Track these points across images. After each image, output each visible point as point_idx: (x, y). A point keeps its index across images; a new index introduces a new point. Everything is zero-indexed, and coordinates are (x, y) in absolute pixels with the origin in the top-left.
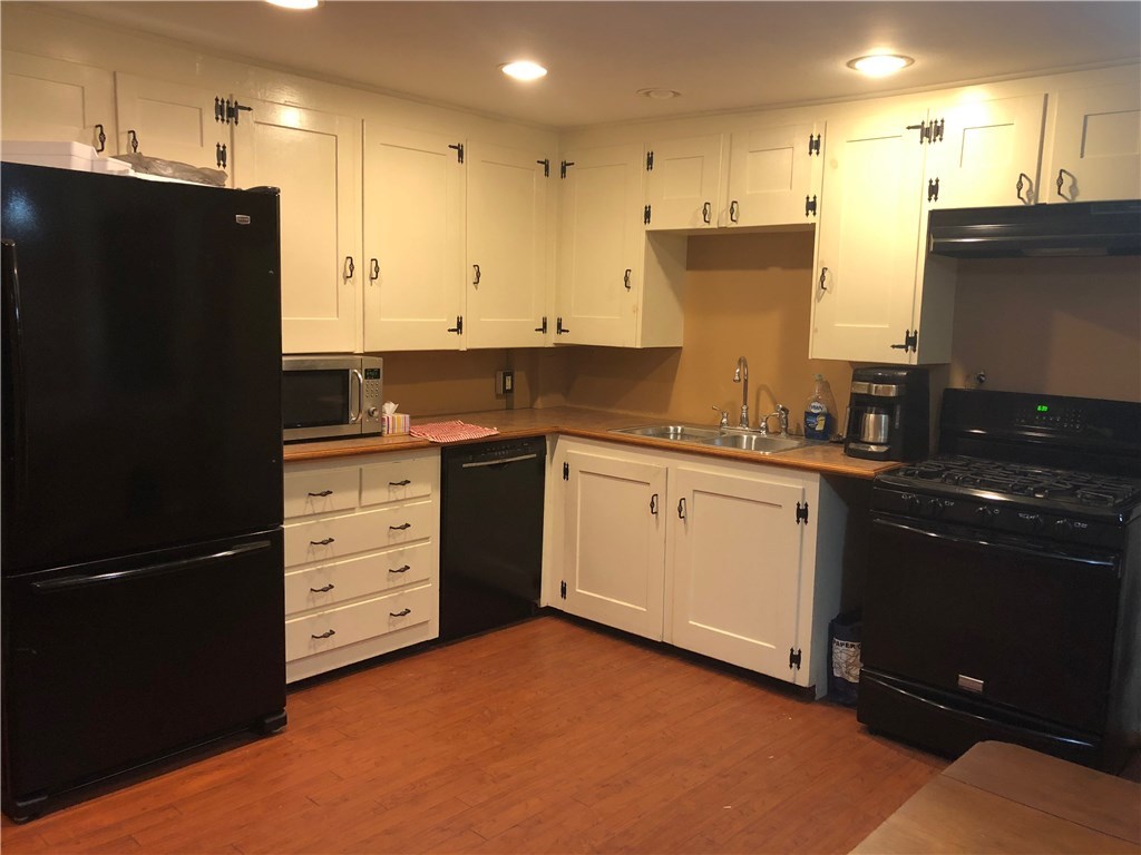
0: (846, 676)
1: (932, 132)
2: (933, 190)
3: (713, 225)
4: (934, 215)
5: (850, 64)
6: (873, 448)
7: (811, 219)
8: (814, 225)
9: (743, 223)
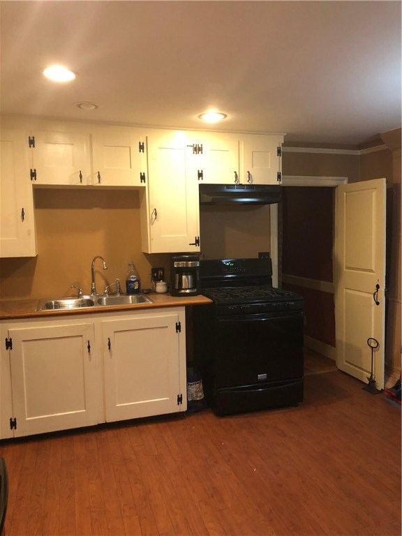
0: (195, 399)
1: (198, 149)
2: (200, 175)
3: (85, 183)
4: (201, 186)
5: (200, 116)
6: (188, 291)
7: (143, 184)
8: (145, 187)
9: (103, 184)
